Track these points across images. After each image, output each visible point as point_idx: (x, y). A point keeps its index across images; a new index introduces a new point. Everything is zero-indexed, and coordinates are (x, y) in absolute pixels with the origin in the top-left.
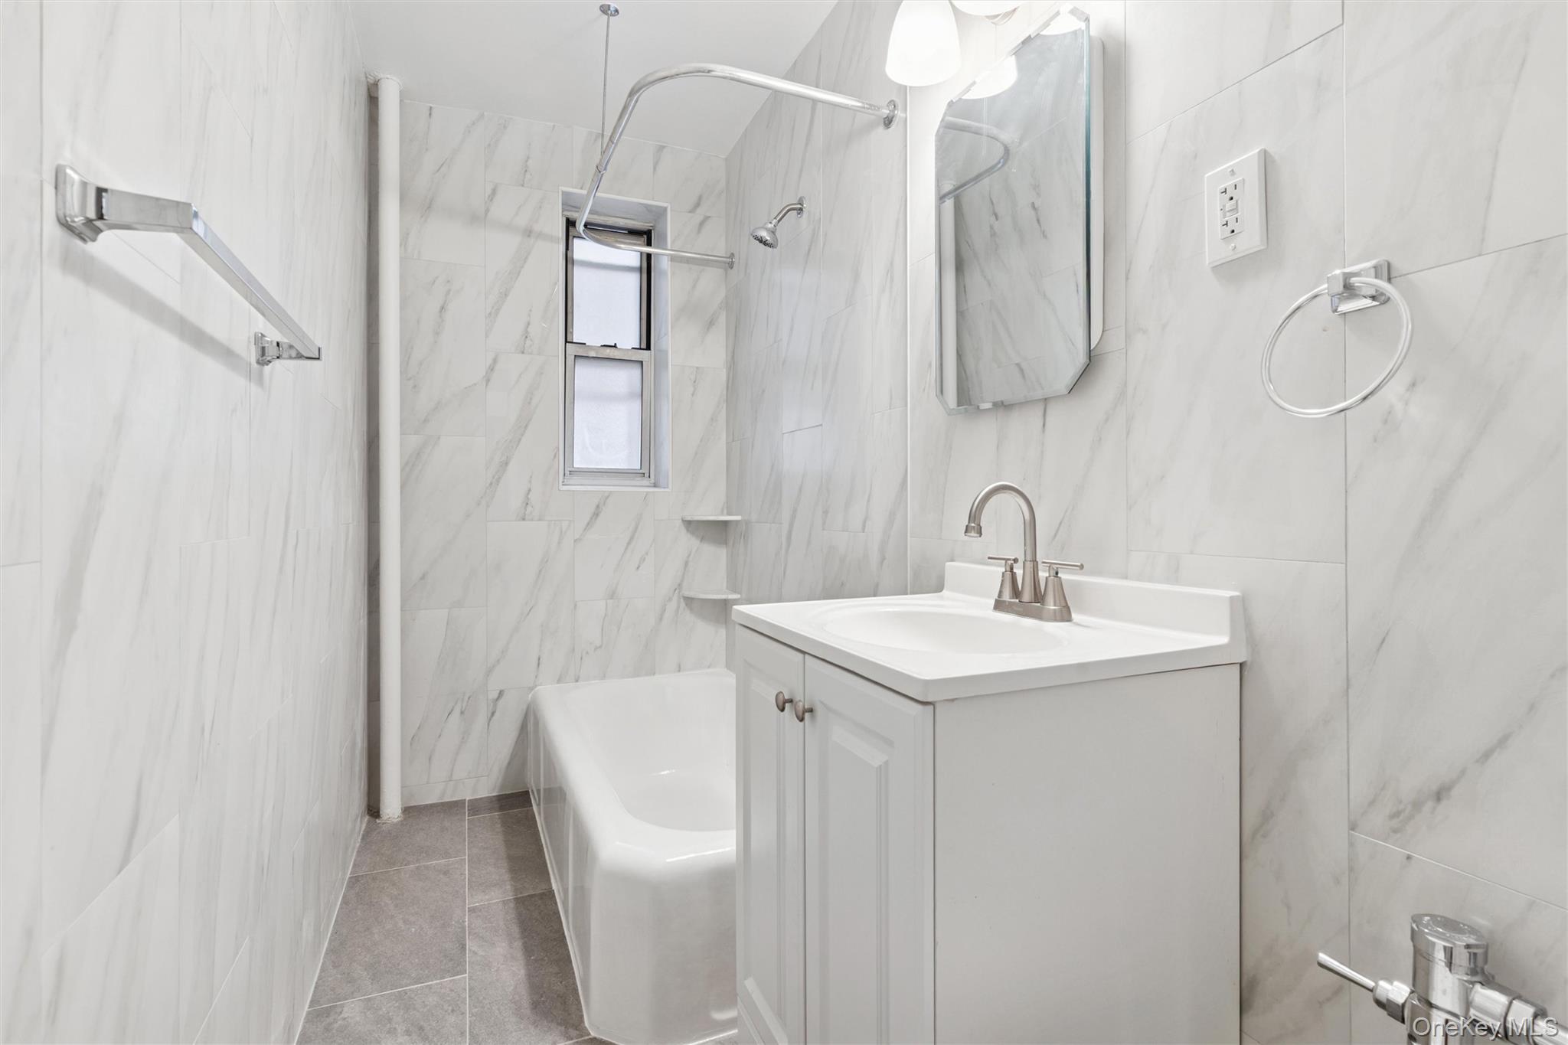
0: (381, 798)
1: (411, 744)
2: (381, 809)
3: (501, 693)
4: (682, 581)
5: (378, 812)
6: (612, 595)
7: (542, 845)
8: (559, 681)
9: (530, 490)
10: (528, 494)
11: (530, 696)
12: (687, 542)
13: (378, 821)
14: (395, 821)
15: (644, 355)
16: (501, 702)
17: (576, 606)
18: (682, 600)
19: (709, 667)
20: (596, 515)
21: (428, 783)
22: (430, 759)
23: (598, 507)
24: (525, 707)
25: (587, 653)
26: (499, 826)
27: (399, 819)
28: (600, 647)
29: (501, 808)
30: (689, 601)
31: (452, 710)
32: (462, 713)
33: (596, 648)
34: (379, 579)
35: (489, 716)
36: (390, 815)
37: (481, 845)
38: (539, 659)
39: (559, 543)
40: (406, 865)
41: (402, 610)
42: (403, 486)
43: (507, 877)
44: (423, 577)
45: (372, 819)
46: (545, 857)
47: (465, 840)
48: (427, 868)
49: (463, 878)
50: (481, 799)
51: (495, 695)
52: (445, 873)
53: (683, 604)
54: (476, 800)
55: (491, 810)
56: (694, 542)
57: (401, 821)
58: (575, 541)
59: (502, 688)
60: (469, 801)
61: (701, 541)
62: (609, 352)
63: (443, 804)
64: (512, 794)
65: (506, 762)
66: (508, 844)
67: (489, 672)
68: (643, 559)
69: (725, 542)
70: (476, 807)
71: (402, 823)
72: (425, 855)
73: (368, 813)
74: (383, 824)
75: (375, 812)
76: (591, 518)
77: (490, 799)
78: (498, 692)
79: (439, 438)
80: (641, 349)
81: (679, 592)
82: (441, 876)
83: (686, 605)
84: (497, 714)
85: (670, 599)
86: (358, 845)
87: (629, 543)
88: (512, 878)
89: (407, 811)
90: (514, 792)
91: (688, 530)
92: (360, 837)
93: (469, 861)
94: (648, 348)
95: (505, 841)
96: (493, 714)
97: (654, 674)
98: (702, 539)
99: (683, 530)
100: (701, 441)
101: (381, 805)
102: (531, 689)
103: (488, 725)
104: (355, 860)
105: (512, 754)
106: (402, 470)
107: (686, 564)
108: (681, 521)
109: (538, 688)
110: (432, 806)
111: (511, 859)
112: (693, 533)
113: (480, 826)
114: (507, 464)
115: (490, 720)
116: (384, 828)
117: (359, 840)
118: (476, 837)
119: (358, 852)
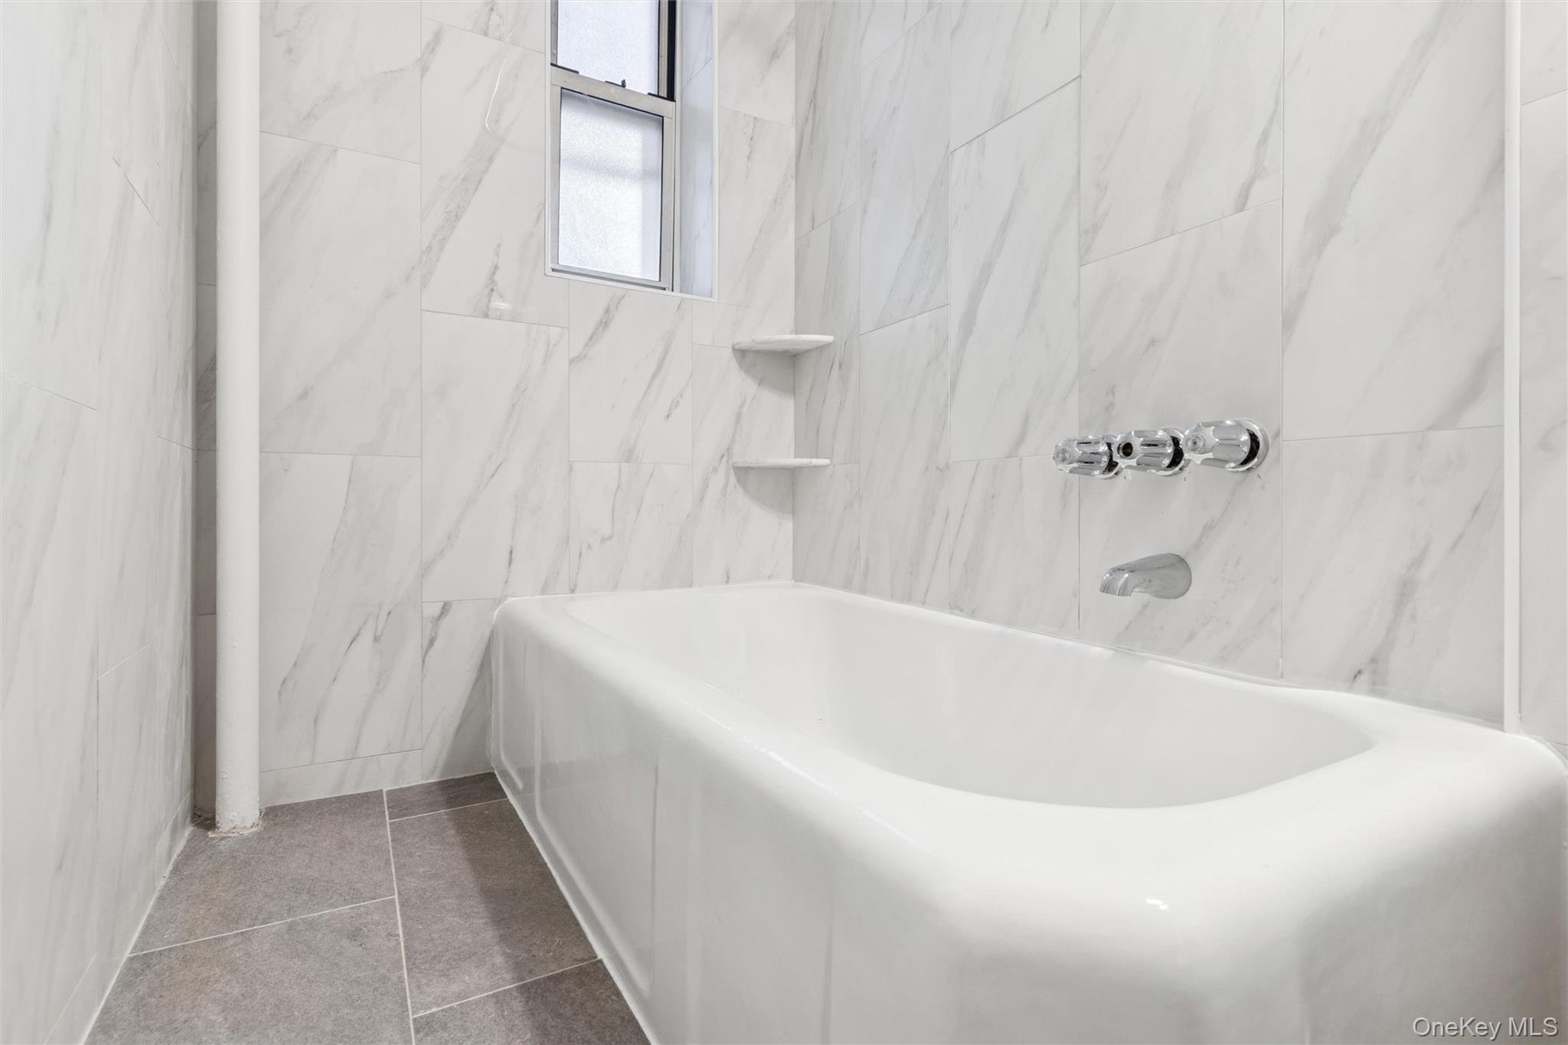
0: (218, 792)
1: (280, 693)
2: (217, 812)
3: (446, 608)
4: (732, 442)
5: (213, 818)
6: (629, 455)
7: (546, 864)
8: (544, 590)
9: (496, 268)
10: (494, 273)
11: (496, 613)
12: (739, 384)
13: (211, 834)
14: (246, 833)
15: (664, 107)
16: (446, 623)
17: (571, 469)
18: (732, 470)
19: (770, 578)
20: (604, 323)
21: (311, 764)
22: (316, 721)
23: (607, 311)
24: (487, 633)
25: (589, 546)
26: (452, 832)
27: (254, 829)
28: (611, 537)
29: (451, 802)
30: (743, 473)
31: (358, 634)
32: (376, 639)
33: (603, 540)
34: (215, 389)
35: (425, 648)
36: (238, 822)
37: (421, 870)
38: (511, 552)
39: (545, 362)
40: (264, 922)
41: (261, 451)
42: (266, 228)
43: (489, 935)
44: (304, 395)
45: (200, 831)
46: (558, 888)
47: (388, 861)
48: (311, 925)
49: (393, 943)
50: (410, 788)
51: (435, 609)
52: (354, 935)
53: (733, 479)
54: (402, 790)
55: (432, 806)
56: (750, 386)
57: (258, 833)
58: (571, 362)
59: (447, 599)
60: (389, 793)
61: (759, 385)
62: (614, 94)
63: (340, 800)
64: (465, 778)
65: (456, 724)
66: (479, 865)
67: (426, 569)
68: (675, 403)
69: (792, 390)
70: (402, 802)
71: (259, 837)
72: (305, 897)
73: (193, 821)
74: (222, 839)
75: (207, 819)
76: (597, 329)
77: (428, 789)
78: (442, 604)
79: (335, 151)
80: (658, 96)
81: (727, 462)
82: (345, 942)
83: (738, 480)
84: (438, 644)
85: (715, 470)
86: (163, 882)
87: (654, 376)
88: (502, 939)
89: (272, 814)
90: (467, 775)
91: (741, 366)
92: (170, 867)
93: (402, 905)
94: (671, 96)
95: (469, 860)
96: (432, 642)
97: (691, 585)
98: (761, 382)
99: (734, 364)
100: (760, 231)
101: (217, 804)
102: (498, 602)
103: (423, 662)
104: (150, 916)
105: (465, 710)
106: (263, 198)
107: (739, 417)
108: (731, 350)
109: (510, 600)
110: (320, 803)
111: (488, 894)
112: (747, 371)
113: (416, 835)
114: (458, 217)
115: (427, 652)
116: (223, 846)
117: (167, 874)
118: (410, 855)
119: (161, 898)
